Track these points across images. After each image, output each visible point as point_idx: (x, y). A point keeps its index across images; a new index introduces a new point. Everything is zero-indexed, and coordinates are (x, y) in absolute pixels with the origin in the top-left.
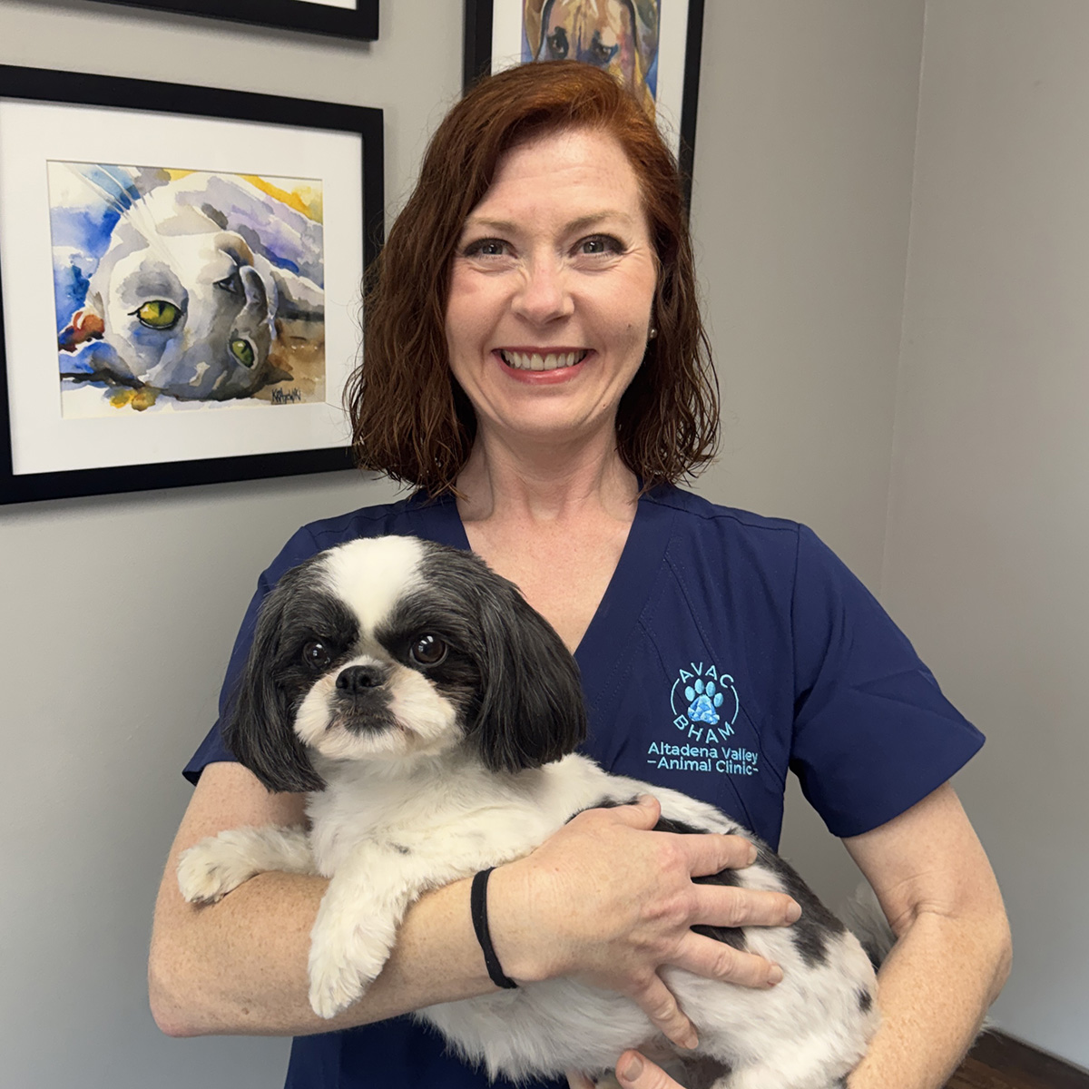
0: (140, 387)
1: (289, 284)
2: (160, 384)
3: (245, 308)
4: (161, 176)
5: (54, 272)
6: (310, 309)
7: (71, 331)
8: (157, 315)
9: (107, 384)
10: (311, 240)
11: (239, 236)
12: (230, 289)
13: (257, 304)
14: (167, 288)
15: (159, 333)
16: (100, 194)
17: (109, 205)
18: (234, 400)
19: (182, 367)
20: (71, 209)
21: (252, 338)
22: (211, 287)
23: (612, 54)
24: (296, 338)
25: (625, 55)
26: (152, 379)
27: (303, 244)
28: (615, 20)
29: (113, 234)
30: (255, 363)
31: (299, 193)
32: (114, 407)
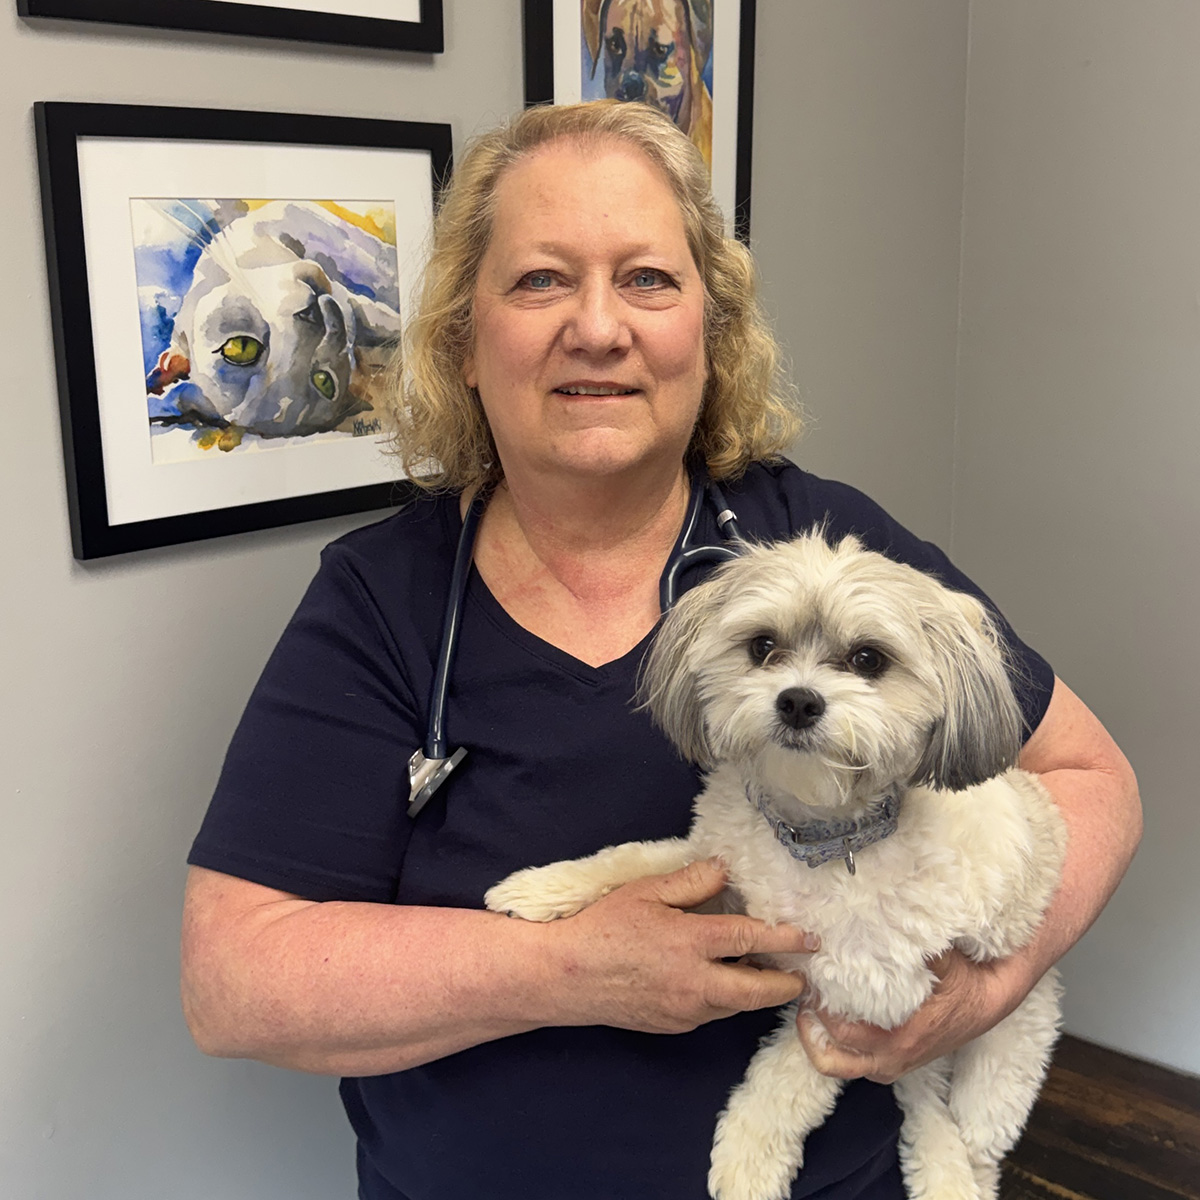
0: (226, 427)
1: (366, 311)
2: (244, 422)
3: (325, 338)
4: (239, 207)
5: (140, 313)
6: (387, 335)
7: (158, 373)
8: (240, 351)
9: (195, 426)
10: (386, 263)
11: (316, 264)
12: (310, 319)
13: (336, 333)
14: (248, 323)
15: (242, 369)
16: (181, 230)
17: (190, 240)
18: (317, 434)
19: (267, 404)
20: (154, 247)
21: (332, 369)
22: (291, 319)
23: (668, 53)
24: (374, 366)
25: (681, 52)
26: (237, 418)
27: (378, 268)
28: (670, 17)
29: (195, 271)
30: (336, 394)
31: (373, 216)
32: (202, 450)
